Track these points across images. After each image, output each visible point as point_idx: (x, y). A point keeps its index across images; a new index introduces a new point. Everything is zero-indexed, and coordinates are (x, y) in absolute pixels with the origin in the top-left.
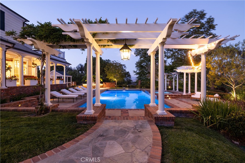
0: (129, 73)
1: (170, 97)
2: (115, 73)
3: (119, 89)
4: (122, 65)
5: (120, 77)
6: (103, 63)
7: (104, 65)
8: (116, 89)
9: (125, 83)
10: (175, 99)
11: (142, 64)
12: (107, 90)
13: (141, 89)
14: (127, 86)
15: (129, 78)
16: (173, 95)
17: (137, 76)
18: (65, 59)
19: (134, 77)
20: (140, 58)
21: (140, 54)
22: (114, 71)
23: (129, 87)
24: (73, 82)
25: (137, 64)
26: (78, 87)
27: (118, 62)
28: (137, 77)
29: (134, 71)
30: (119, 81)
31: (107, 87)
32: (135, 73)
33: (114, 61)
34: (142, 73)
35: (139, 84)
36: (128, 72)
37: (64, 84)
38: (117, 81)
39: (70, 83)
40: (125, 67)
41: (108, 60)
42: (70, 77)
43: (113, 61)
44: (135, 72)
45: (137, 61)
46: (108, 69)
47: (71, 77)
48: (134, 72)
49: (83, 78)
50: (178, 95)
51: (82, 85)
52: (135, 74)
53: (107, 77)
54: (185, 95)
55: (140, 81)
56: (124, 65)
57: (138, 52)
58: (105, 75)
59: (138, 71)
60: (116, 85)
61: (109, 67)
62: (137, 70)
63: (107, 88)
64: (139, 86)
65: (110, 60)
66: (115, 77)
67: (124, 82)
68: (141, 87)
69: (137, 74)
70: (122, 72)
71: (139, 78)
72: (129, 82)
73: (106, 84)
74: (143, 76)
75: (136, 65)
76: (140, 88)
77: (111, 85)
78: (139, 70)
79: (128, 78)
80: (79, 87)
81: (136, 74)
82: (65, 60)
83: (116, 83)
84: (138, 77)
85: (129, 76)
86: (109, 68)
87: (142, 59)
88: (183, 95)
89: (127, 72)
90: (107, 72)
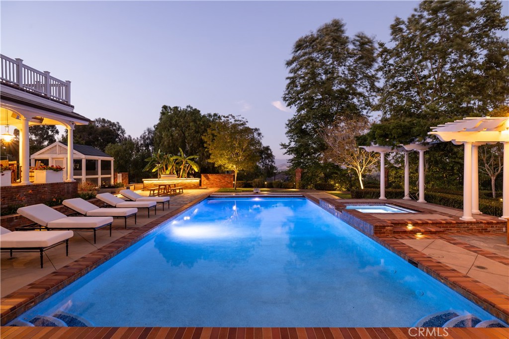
0: (270, 150)
1: (419, 231)
2: (233, 148)
3: (243, 191)
4: (252, 129)
5: (244, 160)
6: (201, 123)
7: (203, 127)
8: (234, 194)
9: (258, 176)
10: (442, 238)
11: (304, 127)
12: (209, 197)
13: (304, 194)
14: (264, 184)
15: (269, 161)
16: (427, 223)
17: (292, 157)
18: (72, 104)
19: (282, 159)
20: (299, 111)
21: (299, 99)
22: (229, 142)
23: (270, 186)
24: (120, 175)
25: (291, 126)
26: (128, 188)
27: (240, 119)
28: (290, 160)
29: (282, 145)
30: (243, 170)
31: (211, 187)
32: (285, 150)
33: (230, 117)
34: (305, 149)
35: (298, 178)
36: (267, 148)
37: (68, 183)
38: (236, 172)
39: (110, 178)
40: (259, 134)
41: (215, 115)
42: (110, 161)
43: (227, 117)
44: (284, 146)
45: (290, 119)
46: (211, 137)
47: (112, 159)
48: (281, 147)
49: (148, 162)
50: (447, 223)
51: (142, 182)
52: (286, 153)
53: (210, 161)
54: (471, 223)
55: (299, 169)
56: (256, 130)
57: (292, 94)
58: (205, 154)
59: (293, 144)
60: (234, 181)
61: (215, 133)
62: (291, 141)
63: (210, 190)
64: (298, 184)
65: (220, 114)
66: (230, 160)
67: (257, 173)
68: (303, 187)
69: (291, 151)
70: (253, 145)
71: (296, 163)
72: (270, 171)
73: (208, 179)
74: (306, 156)
75: (287, 129)
76: (299, 188)
77: (223, 181)
78: (296, 142)
79: (267, 161)
80: (132, 188)
81: (288, 151)
82: (73, 107)
83: (234, 175)
84: (292, 160)
85: (270, 156)
86: (216, 136)
87: (303, 112)
88: (464, 223)
89: (264, 147)
90: (210, 147)
